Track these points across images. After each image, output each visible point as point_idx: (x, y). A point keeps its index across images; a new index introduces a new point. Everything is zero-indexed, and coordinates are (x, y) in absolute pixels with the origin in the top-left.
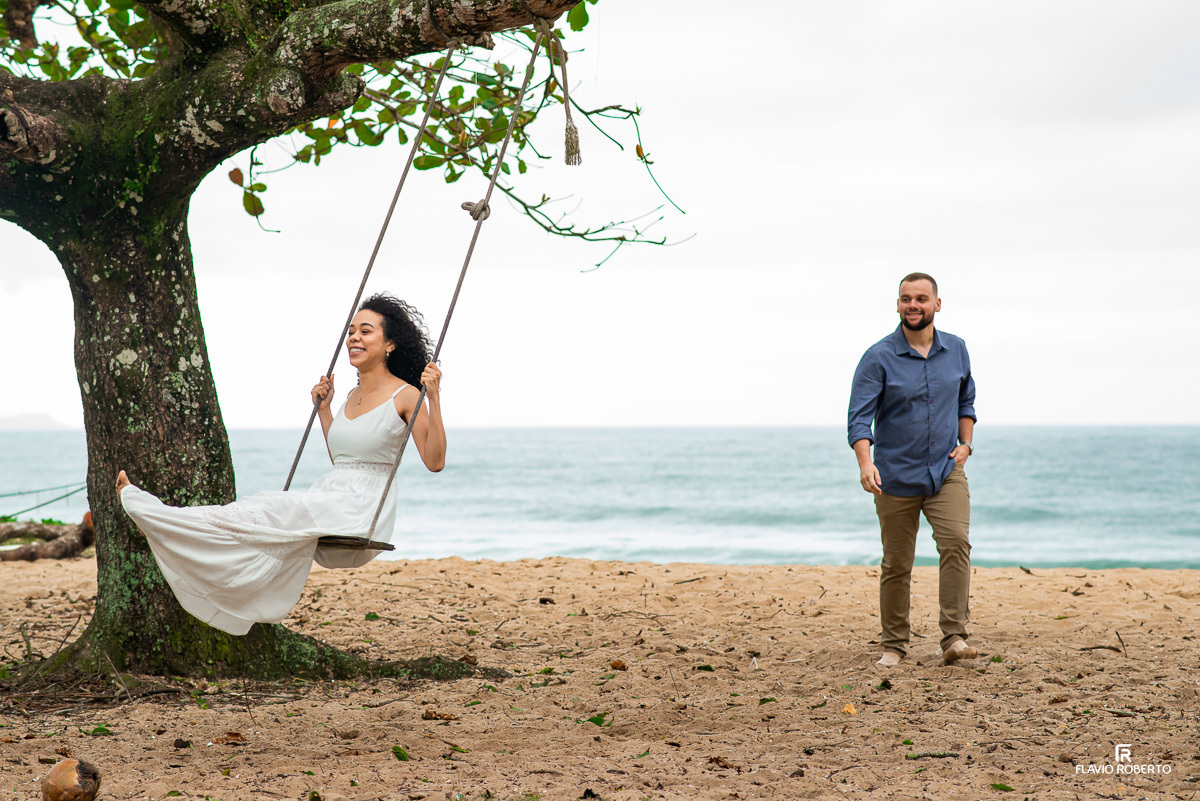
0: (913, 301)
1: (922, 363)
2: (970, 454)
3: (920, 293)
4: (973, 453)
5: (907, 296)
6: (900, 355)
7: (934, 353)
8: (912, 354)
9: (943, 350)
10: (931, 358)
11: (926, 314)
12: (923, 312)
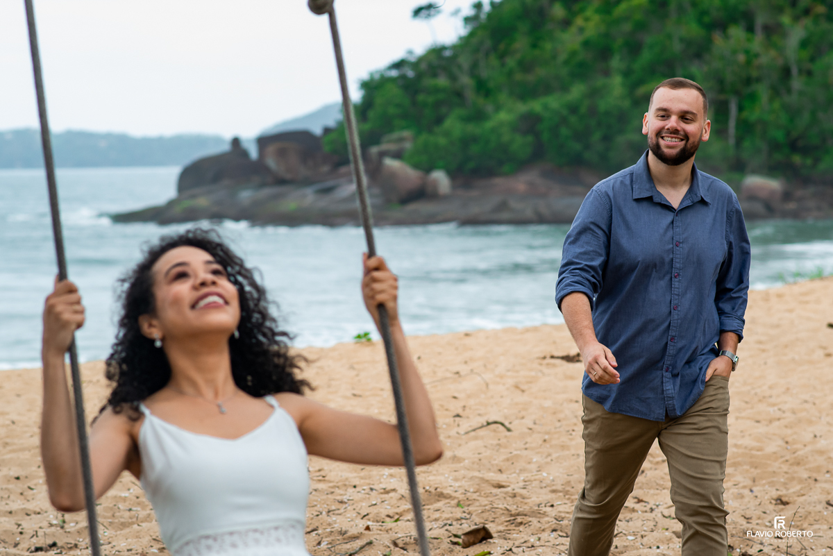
0: (674, 118)
1: (669, 217)
2: (733, 369)
3: (685, 107)
4: (738, 367)
5: (665, 110)
6: (637, 200)
7: (688, 203)
8: (656, 199)
9: (703, 202)
10: (683, 210)
11: (691, 140)
12: (686, 137)
